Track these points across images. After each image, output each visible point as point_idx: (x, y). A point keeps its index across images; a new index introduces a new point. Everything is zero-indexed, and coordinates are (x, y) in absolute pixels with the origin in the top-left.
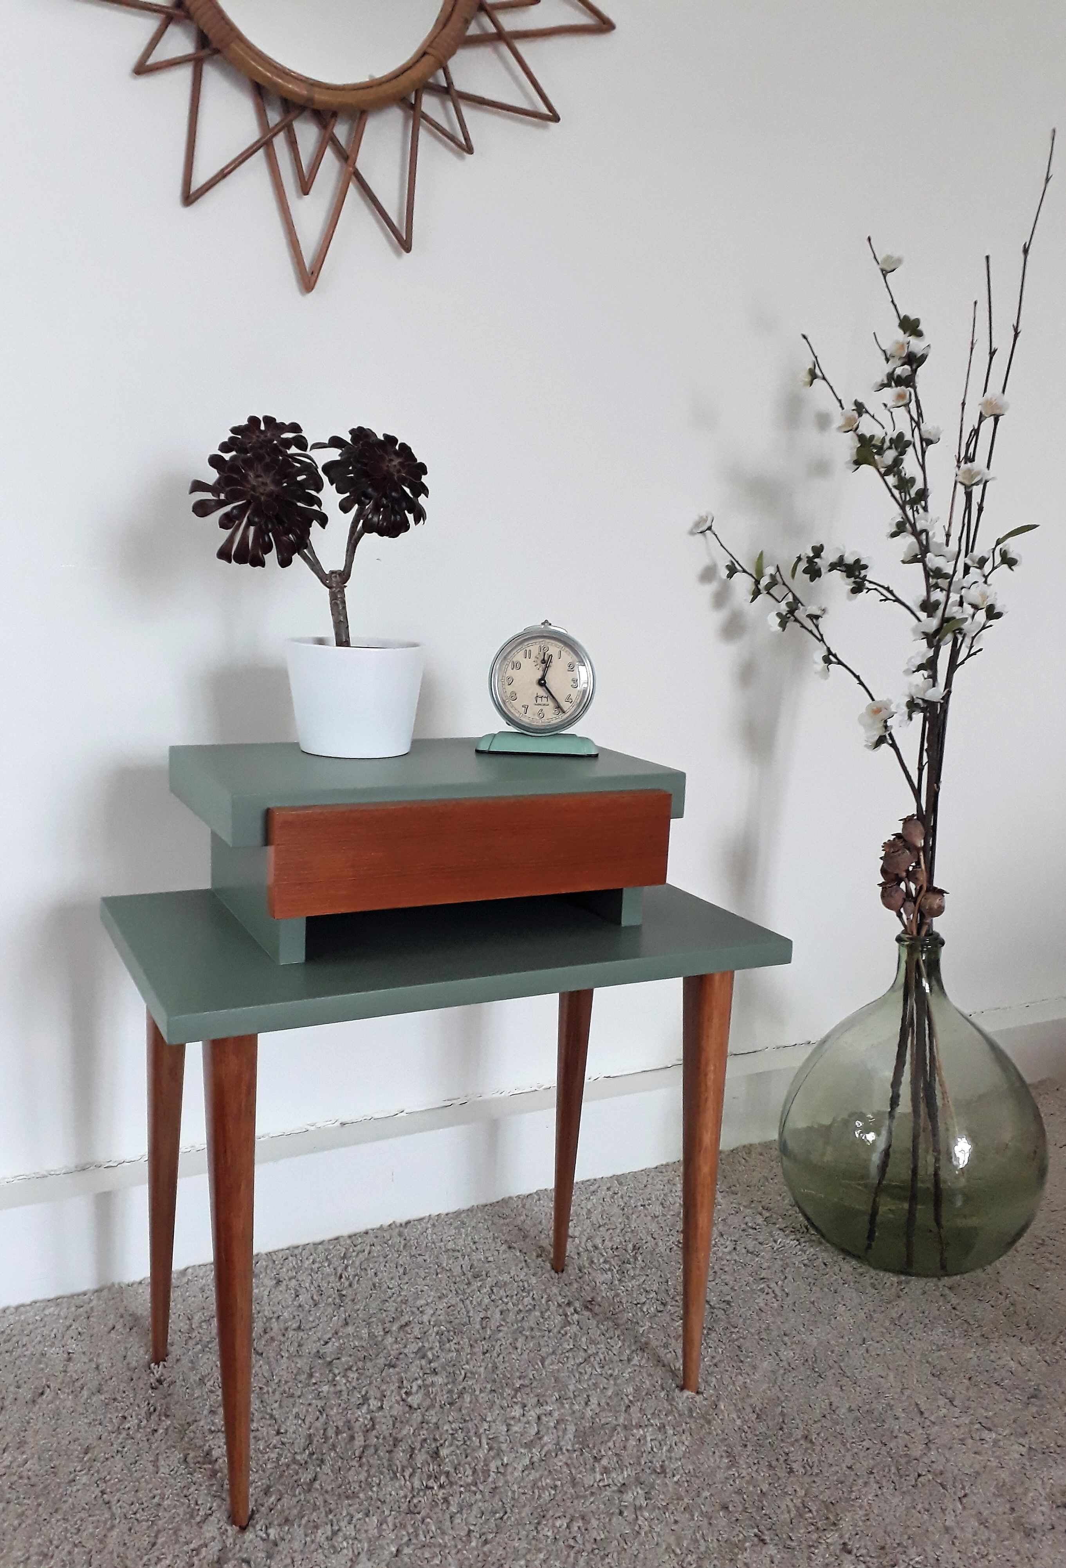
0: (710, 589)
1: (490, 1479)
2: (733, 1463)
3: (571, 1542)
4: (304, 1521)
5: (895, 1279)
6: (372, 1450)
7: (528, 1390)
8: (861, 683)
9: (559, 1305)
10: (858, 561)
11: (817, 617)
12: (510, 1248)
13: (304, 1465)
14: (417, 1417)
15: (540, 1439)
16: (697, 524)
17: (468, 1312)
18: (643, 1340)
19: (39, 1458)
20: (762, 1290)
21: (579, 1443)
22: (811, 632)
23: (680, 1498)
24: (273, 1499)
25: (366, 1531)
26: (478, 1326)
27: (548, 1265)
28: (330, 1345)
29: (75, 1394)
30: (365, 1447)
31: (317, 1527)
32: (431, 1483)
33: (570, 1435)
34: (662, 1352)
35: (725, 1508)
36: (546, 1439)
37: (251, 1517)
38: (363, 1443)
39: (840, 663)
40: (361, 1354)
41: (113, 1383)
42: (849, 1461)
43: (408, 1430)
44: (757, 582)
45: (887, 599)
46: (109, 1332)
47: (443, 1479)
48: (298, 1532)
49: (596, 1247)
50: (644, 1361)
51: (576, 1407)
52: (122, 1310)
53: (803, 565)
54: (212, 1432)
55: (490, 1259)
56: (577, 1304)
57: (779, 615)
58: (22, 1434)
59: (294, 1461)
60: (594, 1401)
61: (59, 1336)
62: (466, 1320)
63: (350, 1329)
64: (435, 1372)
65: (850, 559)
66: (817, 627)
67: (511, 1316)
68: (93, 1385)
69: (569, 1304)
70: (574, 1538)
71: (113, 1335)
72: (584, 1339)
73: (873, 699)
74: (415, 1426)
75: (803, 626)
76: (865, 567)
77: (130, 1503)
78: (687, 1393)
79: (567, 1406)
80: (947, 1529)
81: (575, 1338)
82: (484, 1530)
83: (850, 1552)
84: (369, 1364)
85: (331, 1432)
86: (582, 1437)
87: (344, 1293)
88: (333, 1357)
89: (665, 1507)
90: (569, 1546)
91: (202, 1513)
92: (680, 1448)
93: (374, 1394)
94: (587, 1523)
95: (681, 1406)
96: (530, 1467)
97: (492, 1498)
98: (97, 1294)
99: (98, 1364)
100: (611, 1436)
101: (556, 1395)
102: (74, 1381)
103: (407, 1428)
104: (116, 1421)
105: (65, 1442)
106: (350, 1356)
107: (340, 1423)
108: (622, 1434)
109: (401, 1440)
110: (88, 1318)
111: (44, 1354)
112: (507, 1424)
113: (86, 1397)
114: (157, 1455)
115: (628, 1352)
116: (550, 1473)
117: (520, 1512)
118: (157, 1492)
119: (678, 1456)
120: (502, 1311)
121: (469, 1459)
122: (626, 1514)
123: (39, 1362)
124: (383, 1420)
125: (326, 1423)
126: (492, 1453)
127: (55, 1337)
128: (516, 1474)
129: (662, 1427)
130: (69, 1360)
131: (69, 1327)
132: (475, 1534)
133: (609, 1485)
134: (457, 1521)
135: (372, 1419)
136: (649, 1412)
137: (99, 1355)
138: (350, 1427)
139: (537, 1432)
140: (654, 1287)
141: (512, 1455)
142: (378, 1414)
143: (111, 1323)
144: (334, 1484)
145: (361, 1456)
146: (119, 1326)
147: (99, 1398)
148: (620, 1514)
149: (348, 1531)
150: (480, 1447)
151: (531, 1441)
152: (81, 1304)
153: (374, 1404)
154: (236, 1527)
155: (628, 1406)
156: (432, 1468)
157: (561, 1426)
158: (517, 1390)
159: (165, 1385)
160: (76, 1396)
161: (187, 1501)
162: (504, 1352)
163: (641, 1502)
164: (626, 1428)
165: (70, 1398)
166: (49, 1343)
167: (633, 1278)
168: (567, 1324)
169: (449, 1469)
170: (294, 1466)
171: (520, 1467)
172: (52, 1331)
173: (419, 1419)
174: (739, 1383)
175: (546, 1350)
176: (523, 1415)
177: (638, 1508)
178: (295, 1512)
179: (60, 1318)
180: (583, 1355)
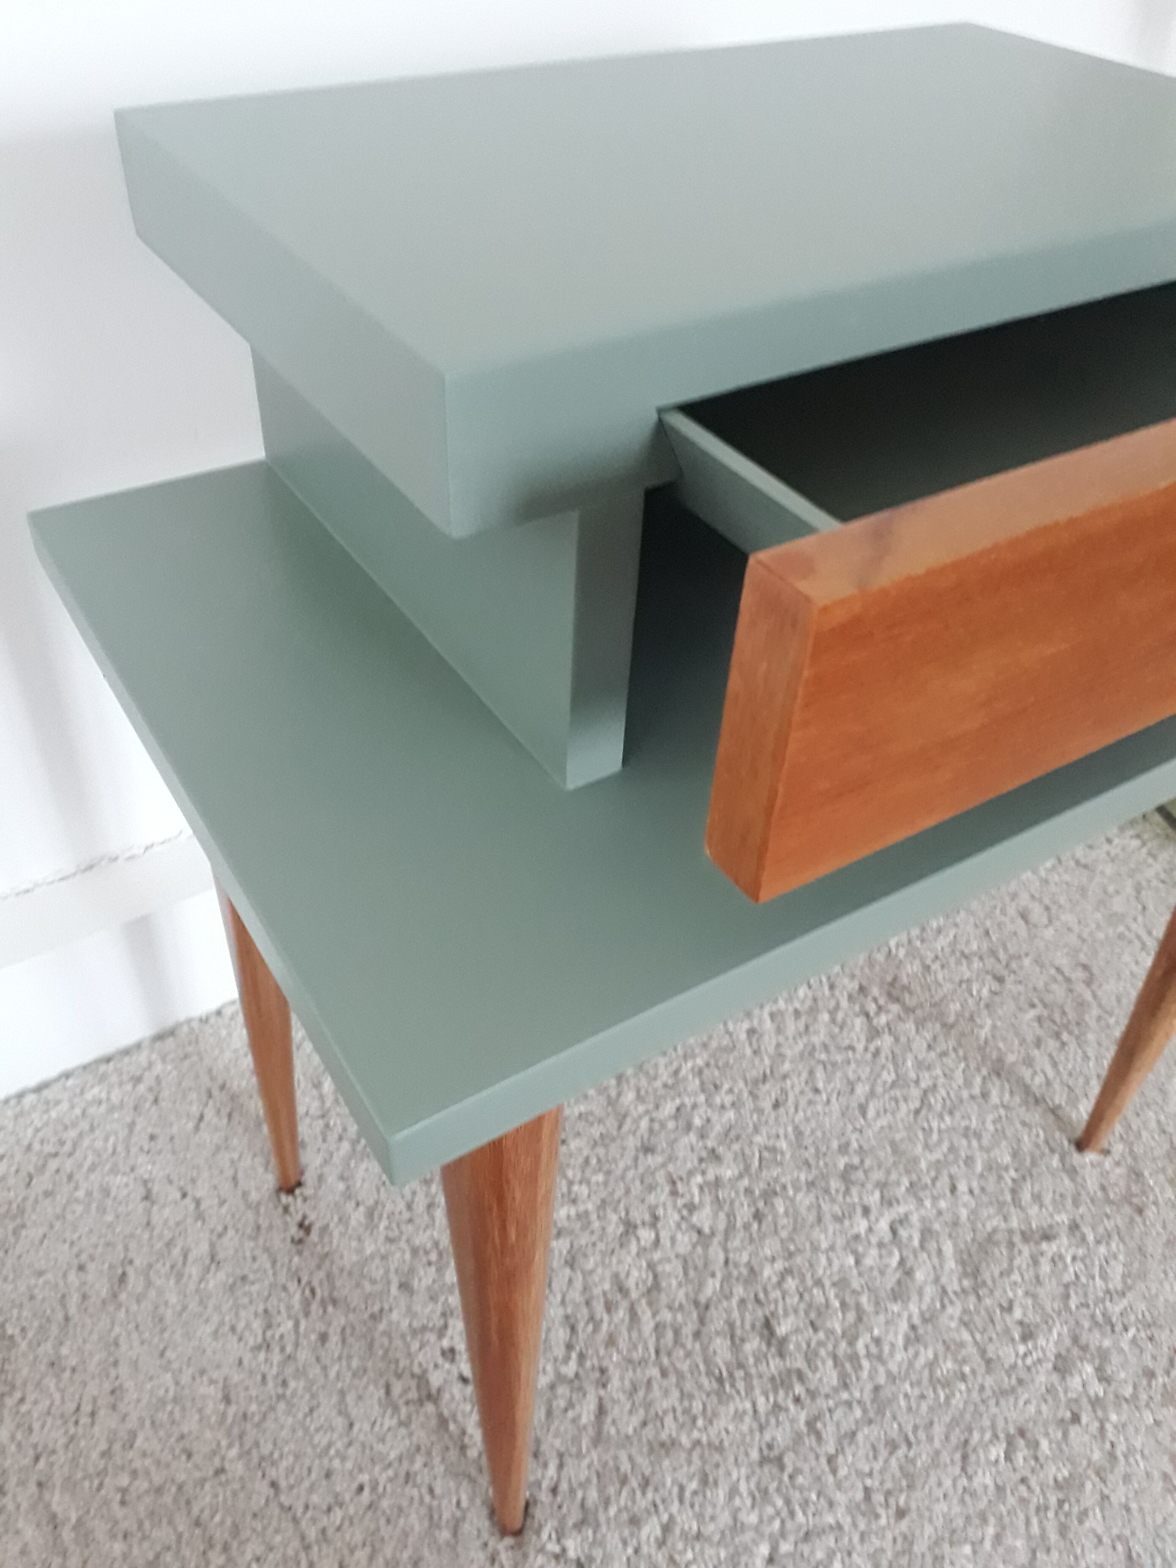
1: (865, 1374)
3: (1023, 1492)
4: (612, 1511)
6: (670, 1335)
7: (860, 1175)
9: (852, 998)
13: (575, 1384)
14: (716, 1253)
15: (909, 1274)
18: (993, 1054)
19: (153, 1423)
20: (1121, 936)
21: (967, 1276)
23: (1150, 1375)
24: (552, 1471)
25: (713, 1517)
26: (748, 1051)
29: (176, 1273)
30: (659, 1328)
31: (635, 1522)
32: (782, 1398)
33: (951, 1264)
34: (1026, 1073)
36: (919, 1275)
37: (527, 1513)
38: (653, 1323)
40: (596, 1131)
41: (230, 1241)
43: (712, 1286)
46: (197, 1128)
47: (798, 1389)
48: (611, 1537)
50: (1007, 1096)
52: (205, 1080)
54: (414, 1332)
56: (875, 991)
58: (113, 1372)
59: (560, 1378)
60: (962, 1187)
62: (726, 1041)
64: (714, 1156)
67: (791, 1027)
68: (201, 1249)
69: (862, 989)
70: (1023, 1480)
71: (205, 1135)
72: (909, 1063)
74: (719, 1275)
77: (325, 1507)
78: (1090, 1157)
79: (928, 1203)
81: (894, 1059)
82: (889, 1486)
84: (614, 1149)
85: (599, 1309)
86: (969, 1266)
89: (1135, 1396)
90: (1023, 1501)
91: (446, 1515)
92: (1117, 1270)
93: (639, 1214)
94: (1035, 1445)
95: (1092, 1184)
96: (914, 1338)
97: (880, 1412)
98: (158, 1044)
99: (198, 1202)
100: (1011, 1260)
101: (905, 1182)
102: (170, 1244)
103: (710, 1281)
104: (257, 1325)
105: (185, 1379)
106: (578, 1134)
107: (607, 1286)
108: (1026, 1251)
109: (707, 1307)
110: (156, 1101)
111: (106, 1192)
112: (855, 1252)
113: (195, 1278)
114: (342, 1393)
115: (978, 1080)
116: (948, 1348)
117: (930, 1439)
118: (365, 1478)
119: (1119, 1287)
120: (772, 1016)
121: (821, 1335)
122: (1084, 1419)
123: (102, 1210)
124: (668, 1268)
125: (585, 1289)
126: (851, 1316)
127: (114, 1152)
128: (899, 1356)
129: (1074, 1227)
130: (147, 1197)
131: (132, 1126)
132: (878, 1498)
133: (1039, 1361)
134: (843, 1472)
135: (651, 1266)
136: (1048, 1198)
137: (193, 1181)
138: (622, 1290)
139: (902, 1262)
140: (974, 946)
141: (882, 1318)
142: (657, 1256)
143: (195, 1110)
144: (635, 1420)
145: (657, 1352)
146: (209, 1114)
147: (217, 1280)
148: (1076, 1419)
149: (687, 1521)
150: (827, 1305)
151: (899, 1282)
152: (138, 1073)
153: (646, 1235)
154: (509, 1541)
155: (1014, 1192)
156: (774, 1365)
157: (932, 1246)
158: (846, 1176)
159: (314, 1236)
160: (179, 1277)
161: (415, 1493)
162: (803, 1102)
163: (1097, 1389)
164: (1026, 1237)
165: (172, 1282)
166: (108, 1167)
167: (939, 931)
168: (874, 1033)
169: (800, 1363)
170: (563, 1390)
171: (900, 1341)
172: (106, 1139)
173: (721, 1257)
174: (1153, 1125)
175: (861, 1090)
176: (870, 1230)
177: (1096, 1403)
178: (593, 1495)
179: (112, 1109)
180: (916, 1092)
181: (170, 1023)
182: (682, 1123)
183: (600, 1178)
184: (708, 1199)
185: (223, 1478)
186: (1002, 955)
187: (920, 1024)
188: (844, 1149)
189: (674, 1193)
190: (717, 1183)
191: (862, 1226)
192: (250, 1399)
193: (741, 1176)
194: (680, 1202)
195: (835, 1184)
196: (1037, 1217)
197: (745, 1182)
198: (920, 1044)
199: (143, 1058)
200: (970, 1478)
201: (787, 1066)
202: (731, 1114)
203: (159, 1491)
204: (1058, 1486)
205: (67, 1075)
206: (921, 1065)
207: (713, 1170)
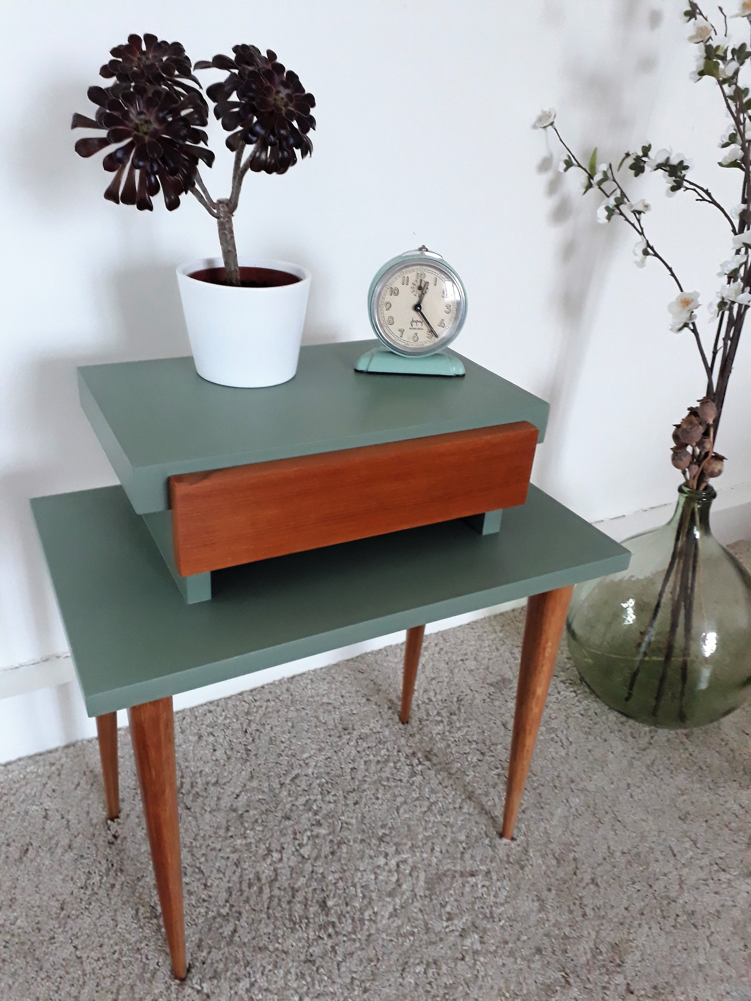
0: (545, 178)
1: (366, 927)
2: (542, 908)
3: (428, 988)
4: (228, 974)
5: (647, 729)
6: (276, 900)
7: (388, 839)
8: (673, 275)
9: (407, 757)
10: (681, 162)
11: (640, 213)
12: (368, 700)
13: (226, 918)
14: (308, 867)
15: (400, 886)
16: (540, 119)
17: (341, 764)
18: (470, 789)
19: (27, 915)
20: (552, 739)
21: (428, 889)
22: (633, 225)
23: (506, 942)
24: (204, 954)
25: (275, 982)
26: (349, 777)
27: (396, 718)
28: (240, 799)
29: (51, 851)
30: (271, 898)
31: (238, 980)
32: (322, 934)
33: (422, 883)
34: (484, 800)
35: (539, 951)
36: (404, 887)
37: (189, 971)
38: (269, 895)
39: (656, 255)
40: (264, 807)
41: (79, 840)
42: (625, 903)
43: (302, 881)
44: (591, 177)
45: (704, 199)
46: (76, 788)
47: (331, 930)
48: (225, 985)
49: (430, 700)
50: (472, 809)
51: (425, 855)
52: (84, 767)
53: (630, 161)
55: (355, 712)
56: (419, 755)
57: (607, 208)
58: (13, 891)
59: (219, 914)
60: (437, 849)
61: (38, 794)
62: (339, 772)
63: (255, 784)
64: (319, 824)
65: (674, 161)
66: (639, 221)
67: (373, 768)
68: (65, 842)
69: (414, 754)
70: (430, 983)
71: (78, 792)
72: (427, 790)
73: (682, 291)
74: (307, 876)
75: (627, 220)
76: (686, 168)
77: (96, 958)
78: (505, 841)
79: (418, 854)
80: (700, 966)
81: (420, 787)
82: (363, 978)
83: (632, 993)
84: (271, 817)
85: (245, 886)
86: (430, 885)
87: (249, 748)
88: (243, 809)
89: (495, 951)
90: (428, 992)
91: (151, 968)
92: (503, 894)
93: (275, 846)
94: (439, 968)
95: (501, 853)
96: (394, 914)
97: (368, 945)
98: (66, 750)
99: (68, 821)
100: (452, 883)
101: (410, 844)
102: (50, 838)
103: (302, 879)
104: (83, 877)
105: (45, 898)
106: (256, 808)
107: (251, 876)
108: (460, 881)
109: (297, 891)
110: (59, 775)
111: (27, 813)
112: (375, 873)
113: (60, 854)
114: (116, 911)
115: (459, 800)
116: (409, 920)
117: (389, 960)
118: (117, 948)
119: (502, 901)
120: (365, 762)
121: (349, 908)
122: (467, 959)
123: (23, 820)
124: (283, 871)
125: (241, 877)
126: (366, 902)
127: (35, 796)
128: (384, 922)
129: (488, 872)
130: (46, 817)
131: (45, 785)
132: (357, 982)
133: (453, 931)
134: (343, 969)
135: (275, 870)
136: (478, 859)
137: (69, 812)
138: (259, 879)
139: (398, 880)
140: (475, 738)
141: (380, 903)
142: (280, 865)
143: (76, 781)
144: (249, 936)
145: (268, 908)
146: (83, 782)
147: (70, 855)
148: (463, 959)
149: (262, 982)
150: (356, 896)
151: (394, 889)
152: (54, 761)
153: (276, 856)
154: (177, 981)
155: (462, 853)
156: (322, 919)
157: (415, 874)
158: (381, 839)
159: (119, 841)
160: (52, 853)
161: (139, 956)
162: (370, 802)
163: (478, 946)
164: (462, 875)
165: (48, 855)
166: (30, 801)
167: (459, 729)
168: (413, 774)
169: (334, 919)
170: (219, 919)
171: (387, 915)
172: (32, 789)
173: (310, 869)
174: (542, 829)
175: (400, 800)
176: (386, 864)
177: (476, 952)
178: (221, 966)
179: (38, 776)
180: (427, 803)
181: (73, 740)
182: (307, 808)
183: (260, 828)
184: (311, 842)
185: (53, 941)
186: (488, 743)
187: (438, 772)
188: (383, 826)
189: (295, 838)
190: (317, 836)
191: (381, 861)
192: (73, 909)
193: (329, 834)
194: (297, 842)
195: (374, 841)
196: (469, 865)
197: (331, 837)
198: (434, 782)
199: (57, 755)
200: (403, 979)
201: (366, 786)
202: (332, 805)
203: (23, 943)
204: (446, 987)
205: (20, 759)
206: (432, 791)
207: (316, 830)
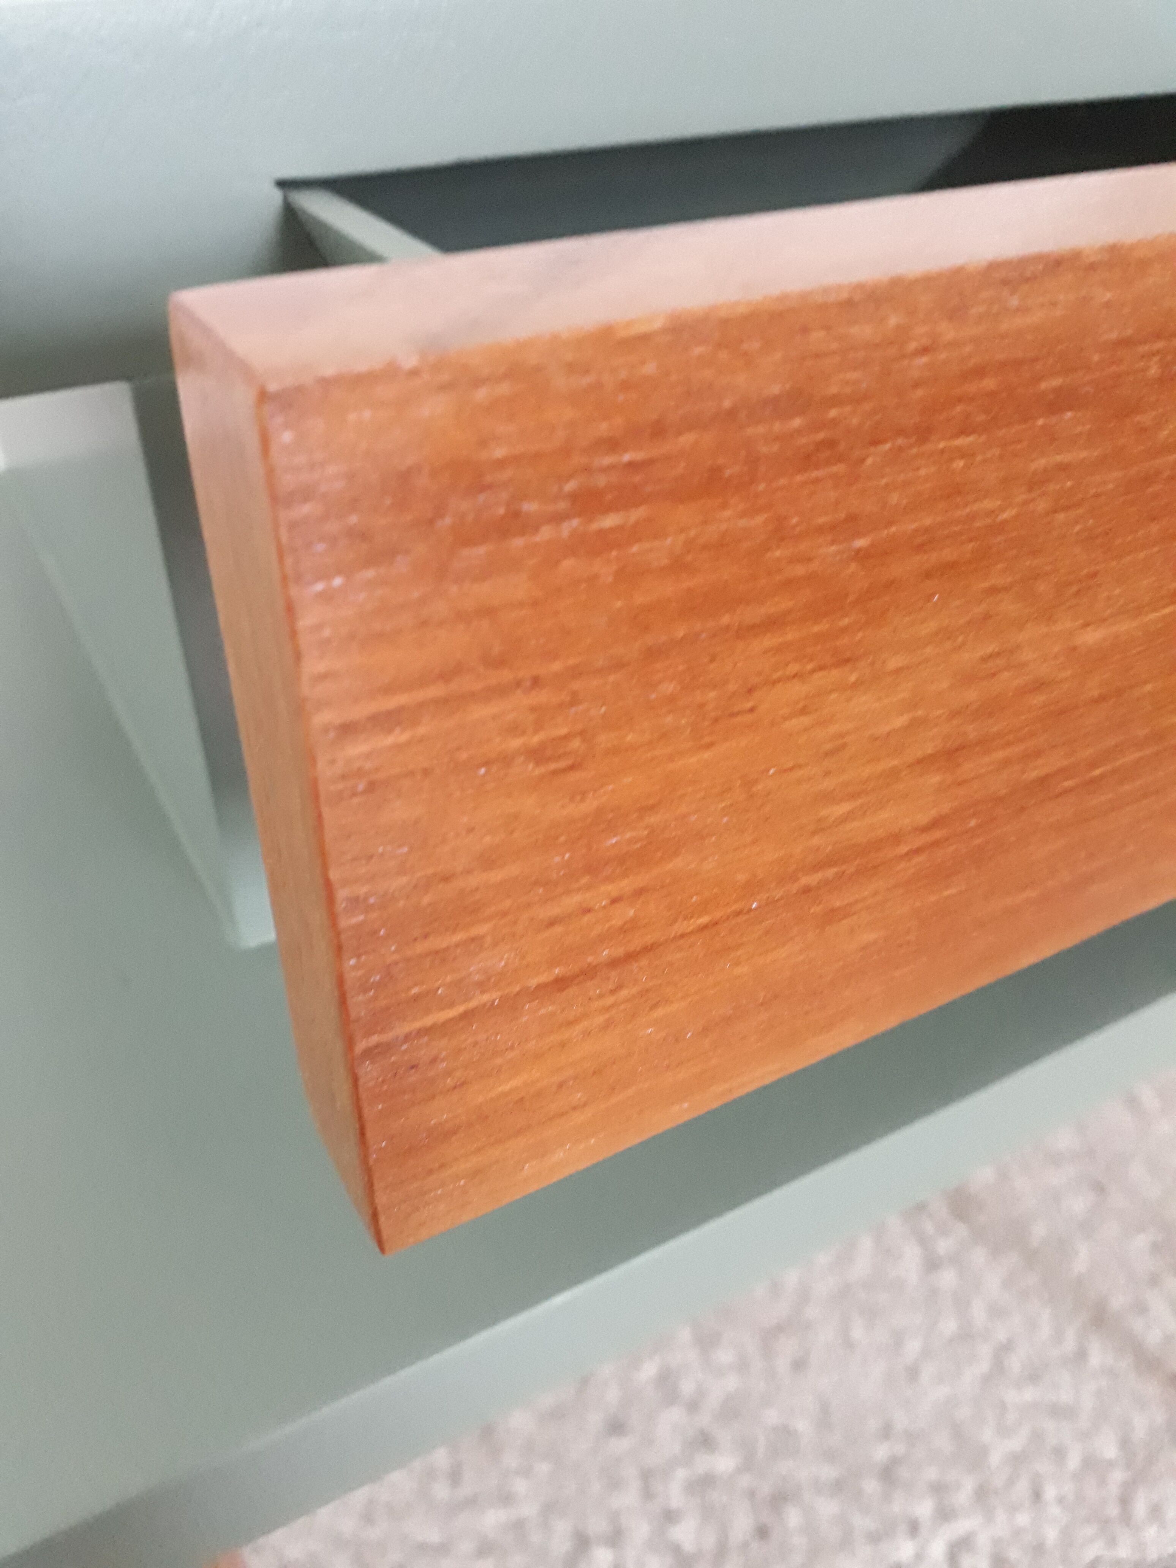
18: (1092, 1296)
50: (1112, 1358)
51: (1020, 1518)
56: (935, 1207)
64: (706, 1439)
79: (1001, 1517)
81: (957, 1303)
168: (932, 1264)
175: (913, 1347)
180: (985, 1351)
182: (665, 1392)
183: (547, 1467)
187: (992, 1254)
189: (648, 1494)
191: (907, 1550)
195: (871, 1486)
198: (991, 1282)
201: (812, 1312)
202: (732, 1380)
206: (996, 1312)
207: (704, 1463)
